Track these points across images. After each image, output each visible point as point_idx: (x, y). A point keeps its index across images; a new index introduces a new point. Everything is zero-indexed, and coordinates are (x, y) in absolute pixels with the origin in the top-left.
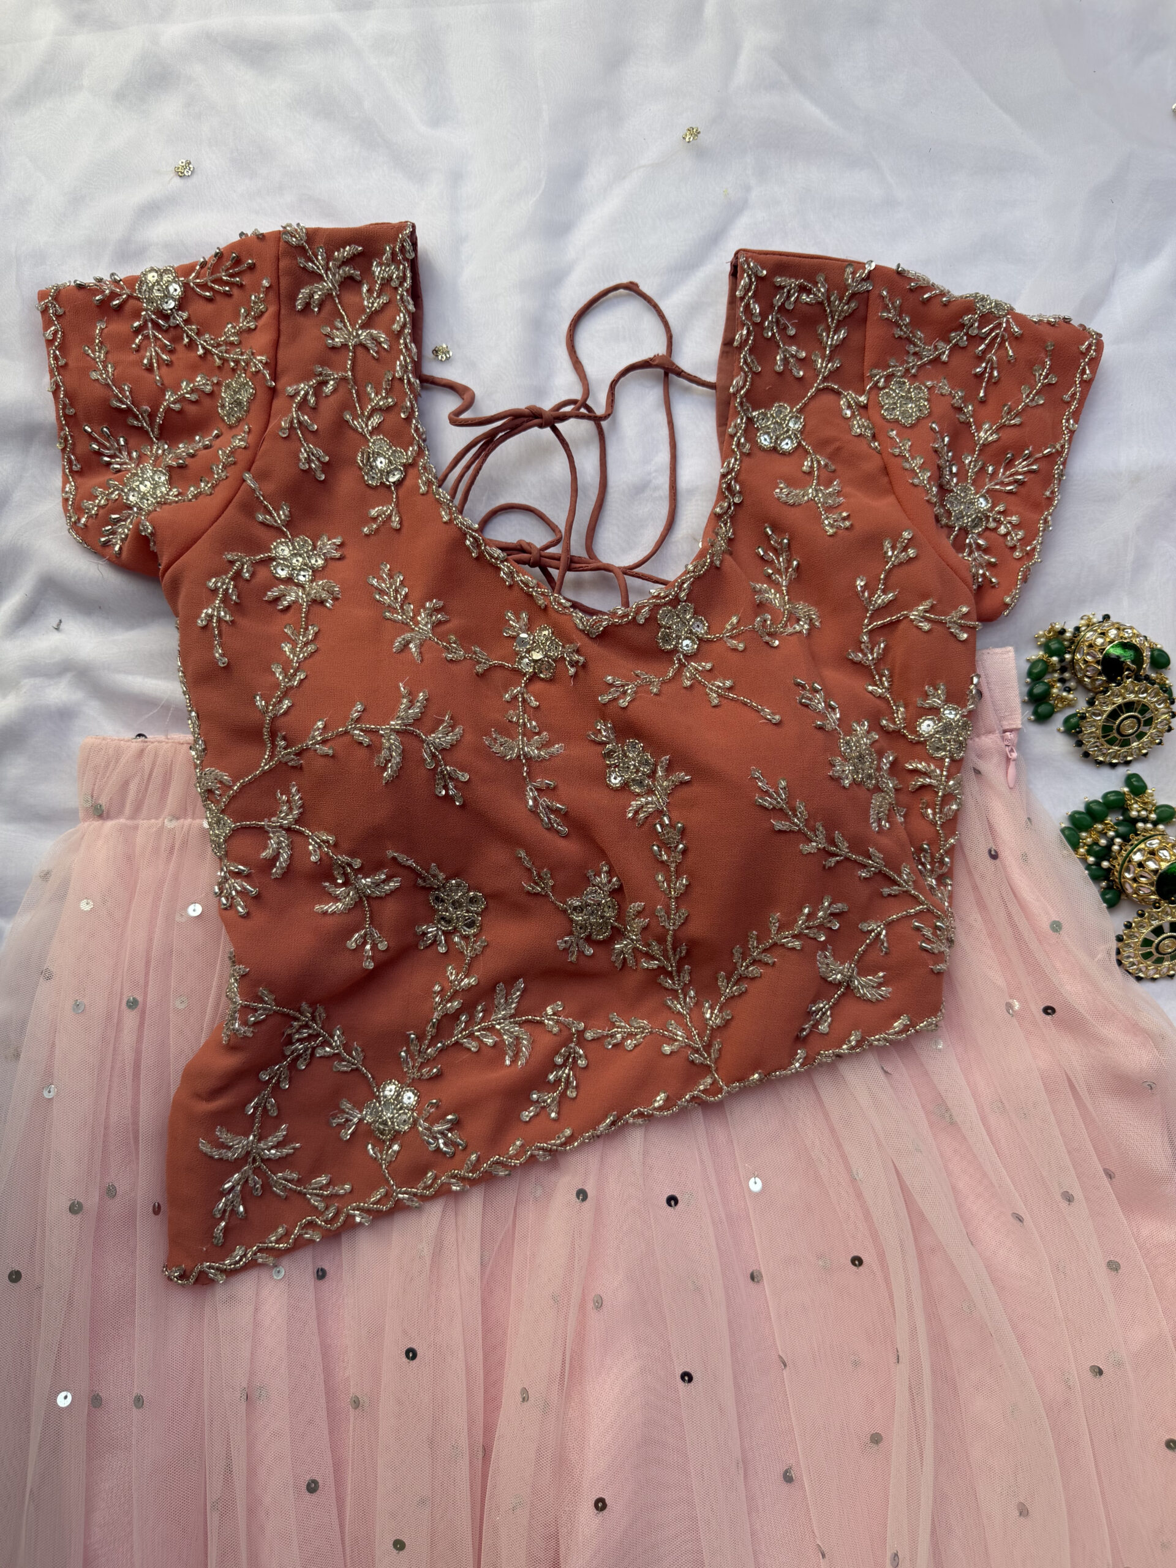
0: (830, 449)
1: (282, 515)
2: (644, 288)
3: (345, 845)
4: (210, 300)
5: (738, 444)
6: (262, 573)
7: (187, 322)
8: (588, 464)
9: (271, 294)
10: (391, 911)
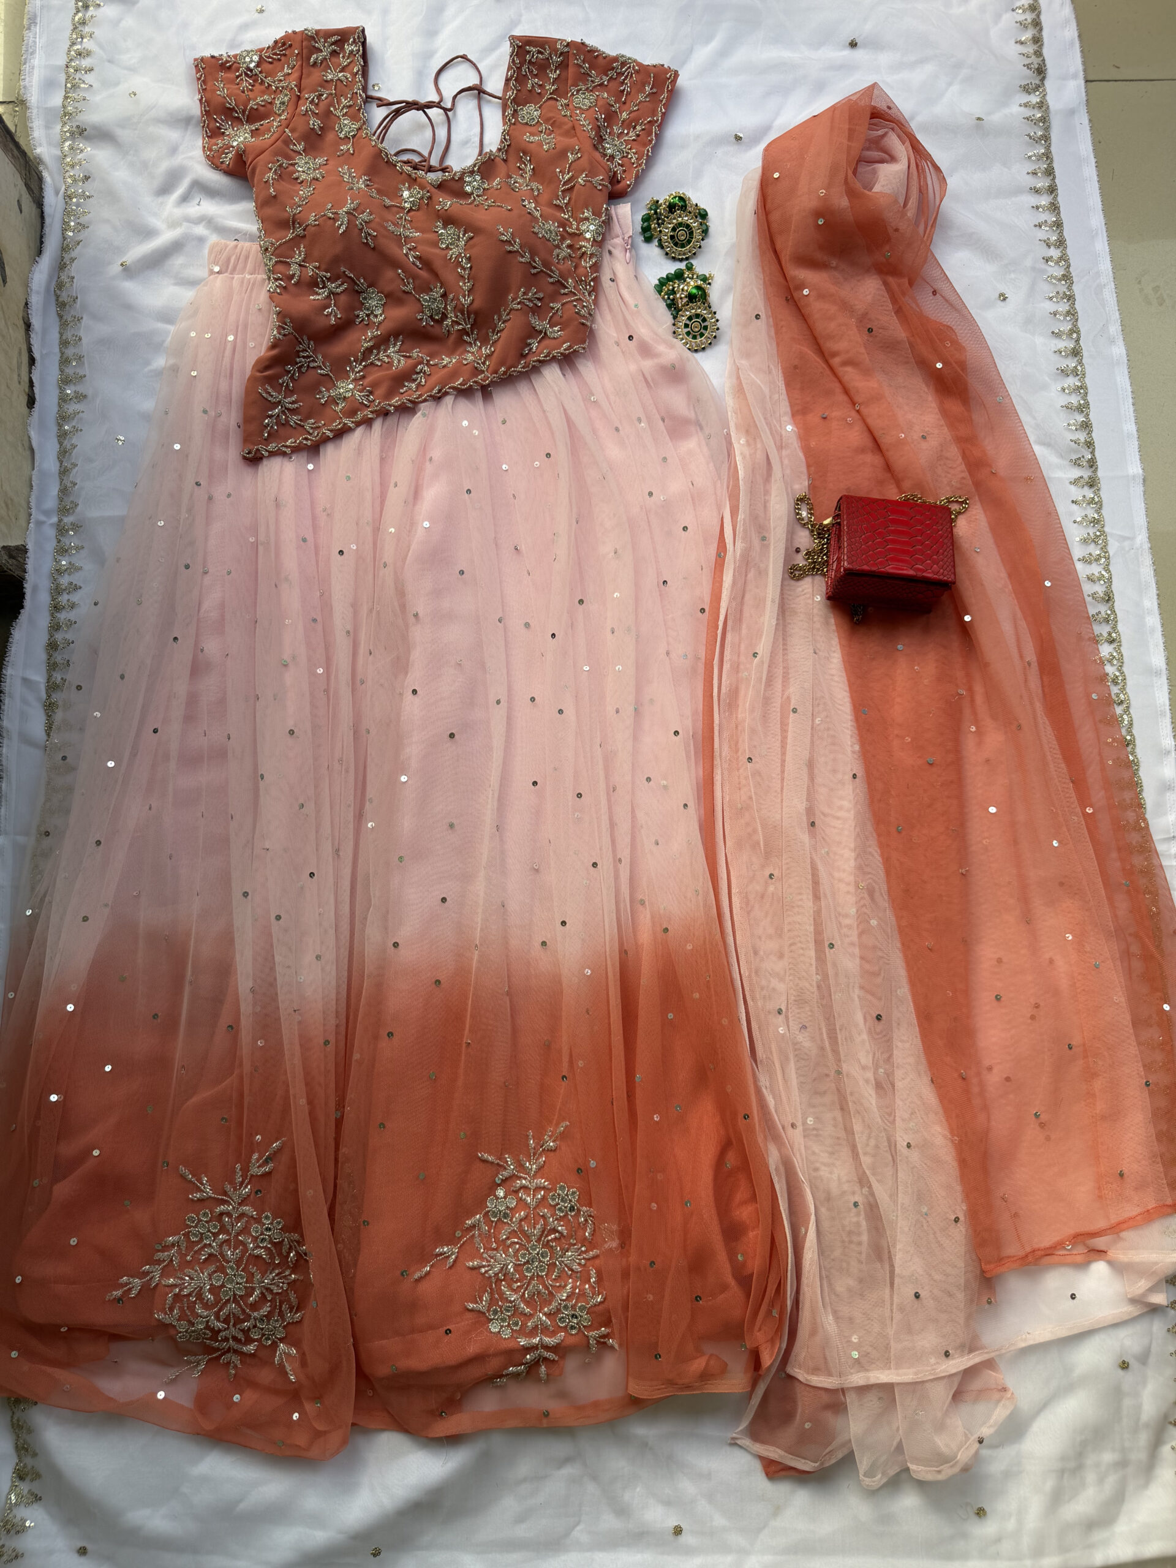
0: (551, 122)
1: (300, 147)
2: (469, 57)
3: (323, 267)
4: (271, 63)
5: (509, 120)
6: (291, 168)
7: (261, 72)
8: (442, 133)
9: (299, 57)
10: (343, 298)
